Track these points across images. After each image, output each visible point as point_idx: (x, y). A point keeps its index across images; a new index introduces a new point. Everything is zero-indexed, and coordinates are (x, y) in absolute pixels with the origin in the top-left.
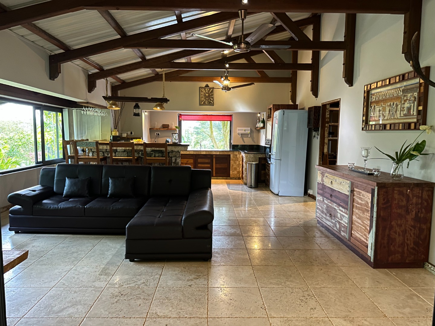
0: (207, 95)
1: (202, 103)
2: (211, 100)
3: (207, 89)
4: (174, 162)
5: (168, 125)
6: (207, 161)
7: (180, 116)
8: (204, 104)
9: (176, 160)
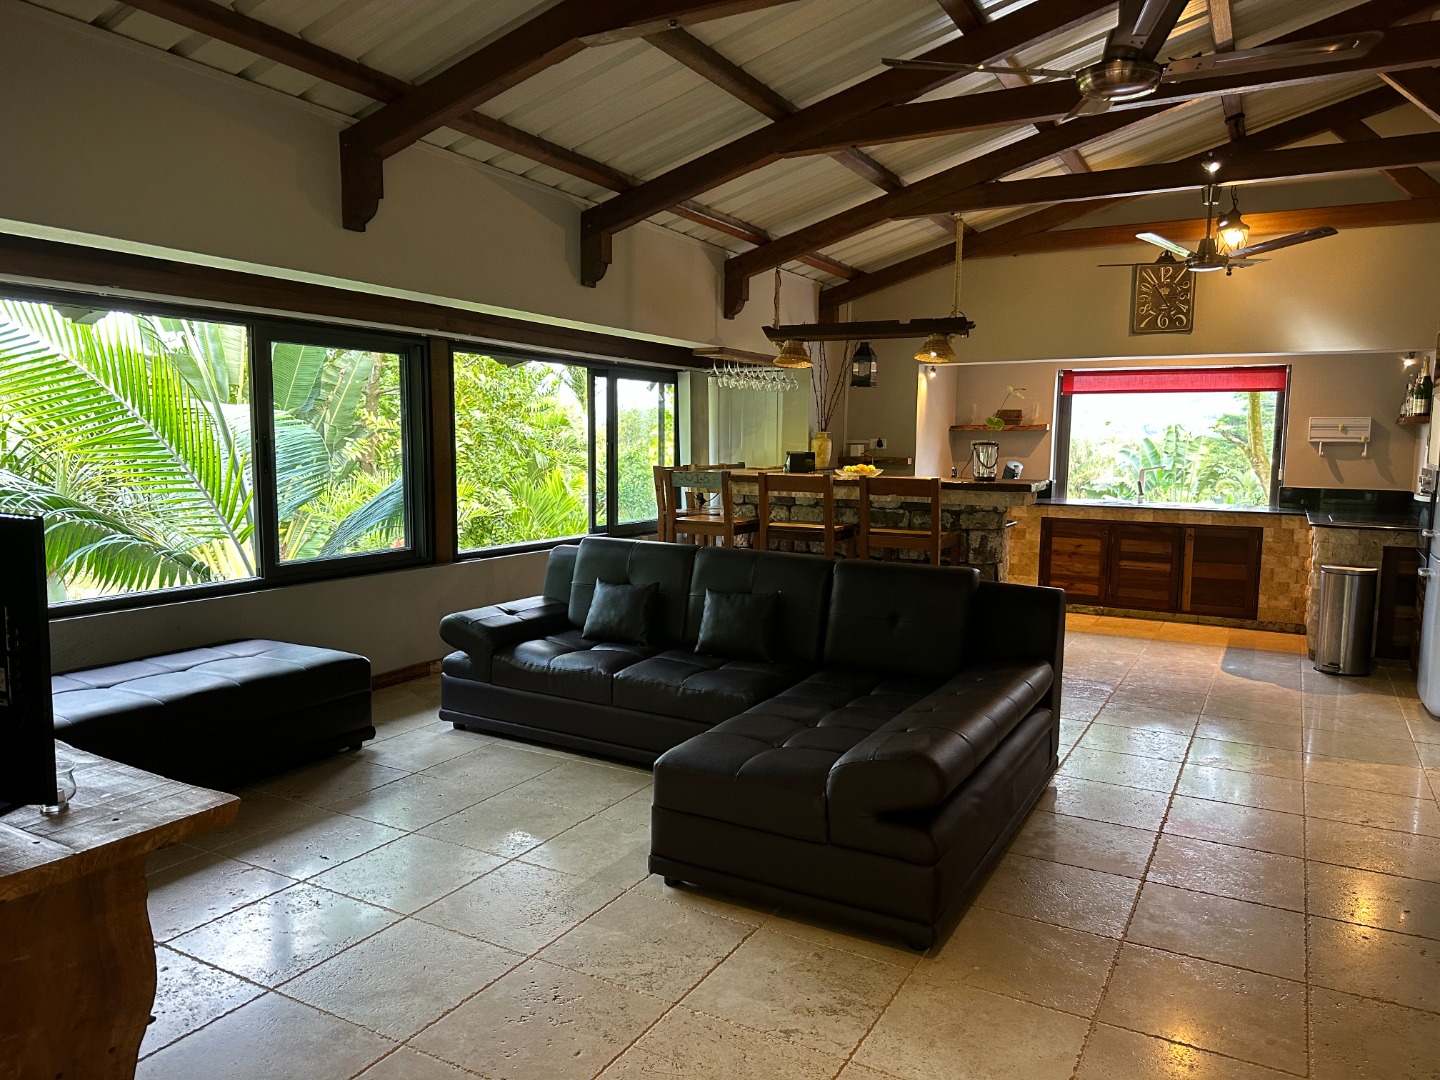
0: (1165, 292)
1: (1142, 325)
2: (1182, 313)
3: (1167, 271)
4: (974, 550)
5: (1018, 414)
6: (1158, 549)
7: (1068, 378)
8: (1152, 328)
9: (984, 539)
